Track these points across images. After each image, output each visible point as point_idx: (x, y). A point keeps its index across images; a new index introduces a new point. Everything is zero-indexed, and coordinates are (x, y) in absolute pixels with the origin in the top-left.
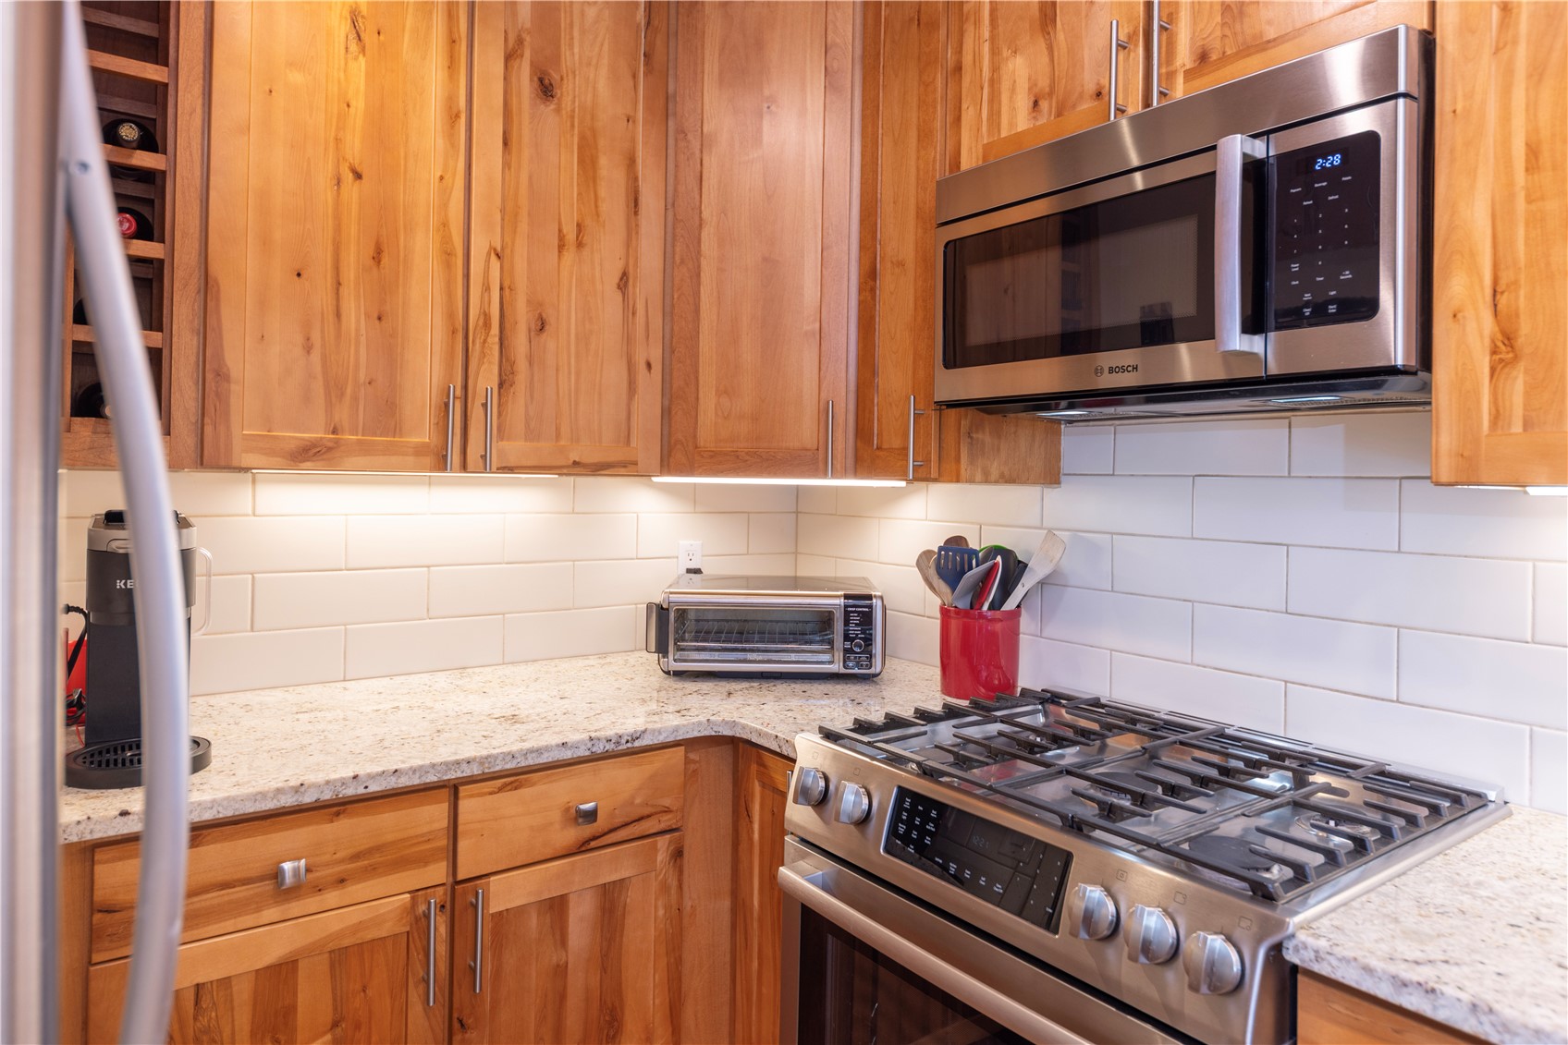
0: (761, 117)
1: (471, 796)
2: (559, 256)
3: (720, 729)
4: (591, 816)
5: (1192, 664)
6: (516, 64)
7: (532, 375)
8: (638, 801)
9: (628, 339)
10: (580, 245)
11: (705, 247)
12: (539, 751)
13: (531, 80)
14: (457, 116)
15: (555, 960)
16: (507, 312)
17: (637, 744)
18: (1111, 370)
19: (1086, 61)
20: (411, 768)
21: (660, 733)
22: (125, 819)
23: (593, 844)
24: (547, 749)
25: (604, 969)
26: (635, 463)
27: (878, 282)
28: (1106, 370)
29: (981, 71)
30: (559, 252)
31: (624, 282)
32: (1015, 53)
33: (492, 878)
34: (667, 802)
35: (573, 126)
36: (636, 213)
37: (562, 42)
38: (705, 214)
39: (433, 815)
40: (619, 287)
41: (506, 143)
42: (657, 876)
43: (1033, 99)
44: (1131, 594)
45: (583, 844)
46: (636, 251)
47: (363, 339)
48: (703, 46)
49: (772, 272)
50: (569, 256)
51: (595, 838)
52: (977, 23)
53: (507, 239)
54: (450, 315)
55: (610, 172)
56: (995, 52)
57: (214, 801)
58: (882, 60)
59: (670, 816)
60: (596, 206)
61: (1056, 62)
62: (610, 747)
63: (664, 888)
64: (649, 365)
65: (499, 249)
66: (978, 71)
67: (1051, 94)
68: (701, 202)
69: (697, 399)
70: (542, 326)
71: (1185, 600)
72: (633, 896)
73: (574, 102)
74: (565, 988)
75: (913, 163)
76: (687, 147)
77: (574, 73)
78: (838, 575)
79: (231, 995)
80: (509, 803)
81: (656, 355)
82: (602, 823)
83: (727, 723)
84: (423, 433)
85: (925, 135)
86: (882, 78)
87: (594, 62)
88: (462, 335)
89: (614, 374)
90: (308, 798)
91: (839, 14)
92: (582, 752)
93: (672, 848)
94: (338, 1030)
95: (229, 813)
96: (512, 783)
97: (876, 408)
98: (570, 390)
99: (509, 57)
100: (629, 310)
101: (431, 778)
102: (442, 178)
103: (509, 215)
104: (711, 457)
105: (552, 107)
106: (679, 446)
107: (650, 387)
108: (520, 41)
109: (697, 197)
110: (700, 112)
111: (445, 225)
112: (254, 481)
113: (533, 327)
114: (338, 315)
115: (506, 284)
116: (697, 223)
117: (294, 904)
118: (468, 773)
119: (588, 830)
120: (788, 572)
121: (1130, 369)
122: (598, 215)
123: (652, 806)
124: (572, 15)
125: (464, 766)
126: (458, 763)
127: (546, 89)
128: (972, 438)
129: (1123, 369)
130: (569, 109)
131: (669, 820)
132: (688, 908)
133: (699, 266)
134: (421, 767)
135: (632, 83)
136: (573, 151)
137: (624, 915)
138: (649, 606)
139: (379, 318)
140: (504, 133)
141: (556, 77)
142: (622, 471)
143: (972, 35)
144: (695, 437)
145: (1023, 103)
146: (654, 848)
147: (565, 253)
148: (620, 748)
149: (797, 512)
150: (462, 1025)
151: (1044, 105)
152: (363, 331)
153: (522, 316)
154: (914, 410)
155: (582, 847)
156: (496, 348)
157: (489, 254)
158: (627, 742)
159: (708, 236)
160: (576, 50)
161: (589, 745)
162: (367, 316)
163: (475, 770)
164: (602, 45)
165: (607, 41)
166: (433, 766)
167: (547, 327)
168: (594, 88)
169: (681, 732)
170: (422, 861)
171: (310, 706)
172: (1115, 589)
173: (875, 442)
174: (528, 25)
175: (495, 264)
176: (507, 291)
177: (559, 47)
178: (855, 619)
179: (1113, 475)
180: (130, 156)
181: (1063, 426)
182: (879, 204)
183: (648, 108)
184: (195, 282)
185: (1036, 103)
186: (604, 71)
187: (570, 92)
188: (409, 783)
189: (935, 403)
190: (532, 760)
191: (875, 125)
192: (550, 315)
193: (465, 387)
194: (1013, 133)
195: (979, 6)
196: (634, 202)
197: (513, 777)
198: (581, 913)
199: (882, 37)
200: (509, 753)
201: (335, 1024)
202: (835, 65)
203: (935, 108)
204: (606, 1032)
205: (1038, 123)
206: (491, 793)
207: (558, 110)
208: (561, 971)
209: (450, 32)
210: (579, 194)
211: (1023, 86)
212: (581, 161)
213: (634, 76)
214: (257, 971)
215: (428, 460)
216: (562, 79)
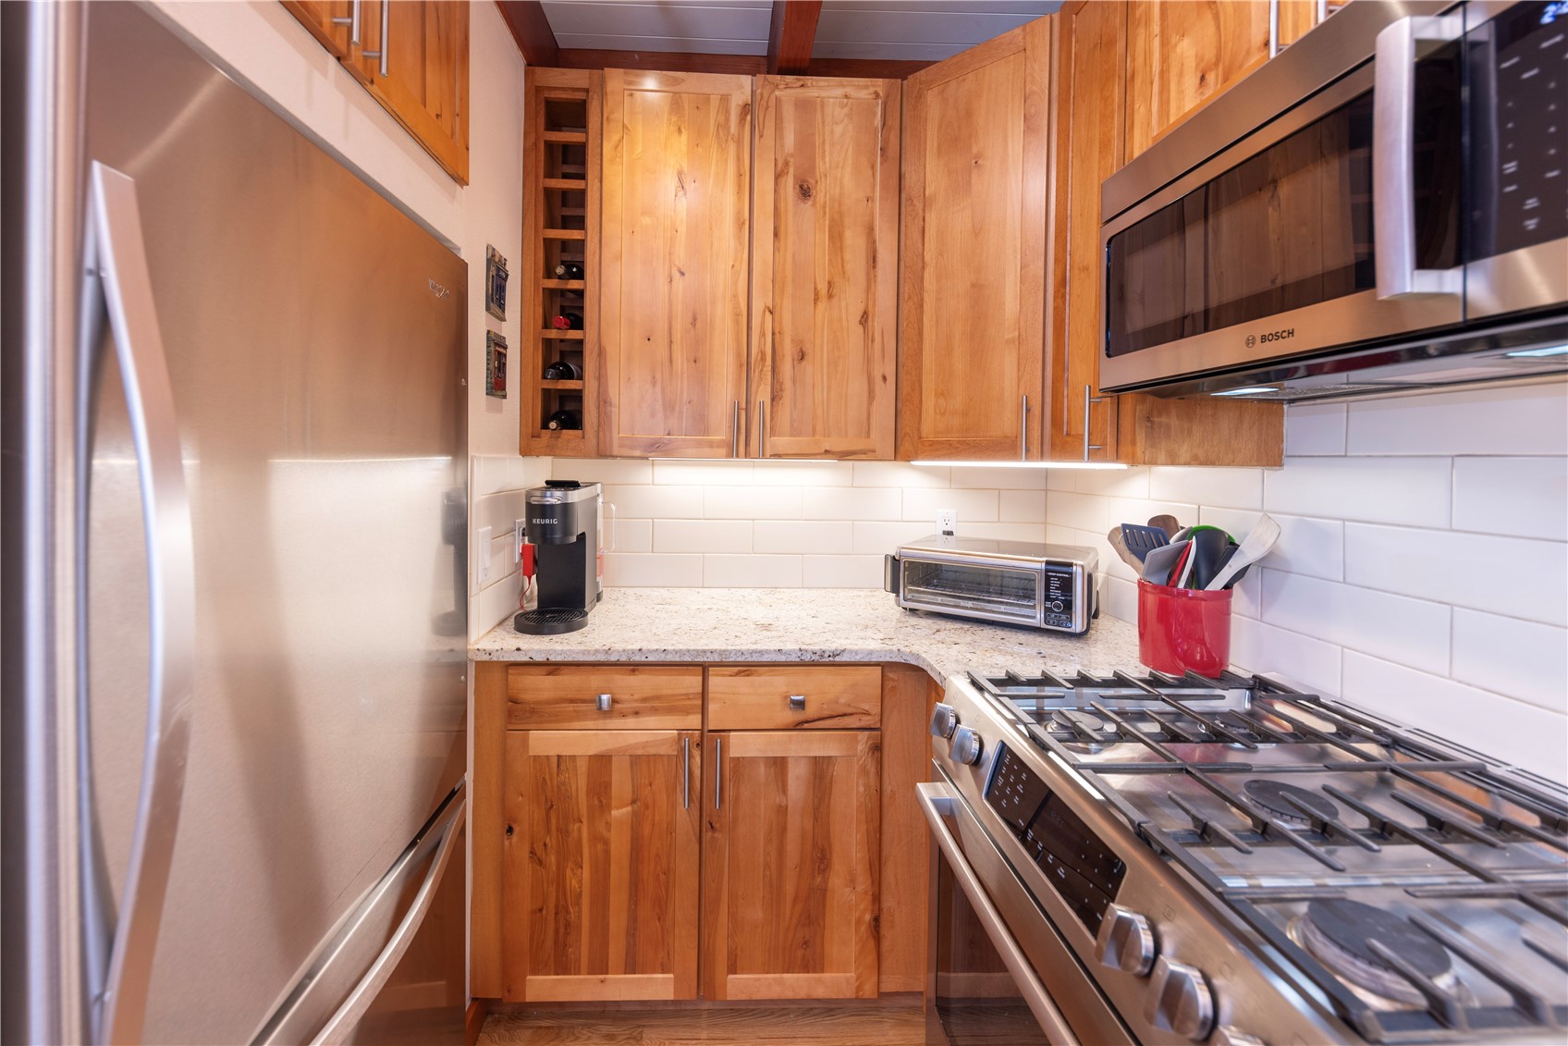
0: (970, 173)
1: (717, 675)
2: (815, 307)
3: (908, 658)
4: (800, 705)
5: (1450, 678)
6: (783, 180)
7: (795, 391)
8: (842, 700)
9: (868, 360)
10: (830, 296)
11: (926, 284)
12: (761, 652)
13: (794, 188)
14: (743, 223)
15: (778, 801)
16: (778, 349)
17: (837, 659)
18: (1264, 339)
19: (1253, 14)
20: (674, 650)
21: (856, 653)
22: (518, 652)
23: (806, 726)
24: (767, 652)
25: (816, 819)
26: (874, 451)
27: (1068, 288)
28: (1258, 340)
29: (1151, 67)
30: (815, 303)
31: (865, 319)
32: (1183, 36)
33: (732, 733)
34: (866, 707)
35: (825, 213)
36: (874, 267)
37: (817, 156)
38: (927, 258)
39: (692, 682)
40: (861, 323)
41: (776, 235)
42: (858, 761)
43: (1199, 75)
44: (1369, 588)
45: (797, 725)
46: (874, 295)
47: (685, 375)
48: (925, 130)
49: (980, 297)
50: (822, 305)
51: (807, 722)
52: (1148, 23)
53: (778, 300)
54: (739, 355)
55: (854, 241)
56: (1165, 43)
57: (562, 650)
58: (1072, 92)
59: (869, 718)
60: (843, 267)
61: (1222, 27)
62: (816, 658)
63: (864, 771)
64: (884, 378)
65: (771, 307)
66: (1148, 68)
67: (1216, 64)
68: (923, 250)
69: (921, 401)
70: (802, 356)
71: (1440, 602)
72: (838, 770)
73: (825, 197)
74: (786, 823)
75: (1096, 176)
76: (914, 210)
77: (826, 176)
78: (1077, 545)
79: (576, 766)
80: (742, 684)
81: (890, 370)
82: (811, 711)
83: (913, 655)
84: (721, 435)
85: (1105, 145)
86: (1072, 107)
87: (841, 165)
88: (746, 367)
89: (857, 387)
90: (613, 658)
91: (1036, 67)
92: (794, 658)
93: (870, 742)
94: (635, 806)
95: (570, 659)
96: (745, 671)
97: (1066, 400)
98: (823, 400)
99: (777, 177)
100: (868, 338)
101: (687, 659)
102: (733, 266)
103: (777, 282)
104: (931, 445)
105: (810, 203)
106: (907, 438)
107: (885, 394)
108: (786, 164)
109: (920, 246)
110: (922, 180)
111: (735, 296)
112: (653, 465)
113: (796, 357)
114: (671, 362)
115: (776, 331)
116: (921, 265)
117: (608, 721)
118: (711, 659)
119: (800, 716)
120: (1038, 539)
121: (1285, 334)
122: (844, 273)
123: (855, 707)
124: (824, 136)
125: (709, 654)
126: (704, 651)
127: (805, 192)
128: (1152, 422)
129: (1277, 336)
130: (822, 202)
131: (868, 720)
132: (889, 792)
133: (922, 299)
134: (681, 650)
135: (871, 173)
136: (825, 232)
137: (831, 783)
138: (886, 557)
139: (695, 361)
140: (775, 228)
141: (812, 181)
142: (863, 457)
143: (1143, 36)
144: (919, 430)
145: (1191, 81)
146: (855, 740)
147: (819, 304)
148: (823, 660)
149: (1046, 490)
150: (712, 827)
151: (1211, 77)
152: (685, 370)
153: (788, 350)
154: (1090, 398)
155: (798, 726)
156: (769, 374)
157: (764, 311)
158: (829, 656)
159: (929, 276)
160: (827, 159)
161: (799, 654)
162: (688, 360)
163: (716, 658)
164: (847, 150)
165: (850, 150)
166: (689, 651)
167: (806, 357)
168: (841, 183)
169: (875, 656)
170: (686, 711)
171: (669, 600)
172: (1348, 580)
173: (1065, 429)
174: (792, 151)
175: (769, 317)
176: (777, 335)
177: (814, 161)
178: (1055, 583)
179: (1345, 456)
180: (567, 284)
181: (1285, 407)
182: (1069, 219)
183: (884, 188)
184: (596, 351)
185: (1203, 78)
186: (848, 169)
187: (822, 192)
188: (673, 660)
189: (1100, 390)
190: (755, 658)
191: (1066, 151)
192: (808, 348)
193: (747, 402)
194: (1181, 114)
195: (1150, 5)
196: (873, 260)
197: (747, 667)
198: (797, 776)
199: (1073, 72)
200: (739, 651)
201: (634, 802)
202: (1033, 111)
203: (1113, 118)
204: (817, 864)
205: (1204, 98)
206: (731, 676)
207: (814, 205)
208: (782, 811)
209: (739, 168)
210: (830, 260)
211: (1191, 63)
212: (831, 237)
213: (873, 167)
214: (590, 756)
215: (723, 451)
216: (817, 182)
